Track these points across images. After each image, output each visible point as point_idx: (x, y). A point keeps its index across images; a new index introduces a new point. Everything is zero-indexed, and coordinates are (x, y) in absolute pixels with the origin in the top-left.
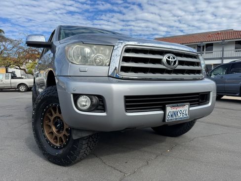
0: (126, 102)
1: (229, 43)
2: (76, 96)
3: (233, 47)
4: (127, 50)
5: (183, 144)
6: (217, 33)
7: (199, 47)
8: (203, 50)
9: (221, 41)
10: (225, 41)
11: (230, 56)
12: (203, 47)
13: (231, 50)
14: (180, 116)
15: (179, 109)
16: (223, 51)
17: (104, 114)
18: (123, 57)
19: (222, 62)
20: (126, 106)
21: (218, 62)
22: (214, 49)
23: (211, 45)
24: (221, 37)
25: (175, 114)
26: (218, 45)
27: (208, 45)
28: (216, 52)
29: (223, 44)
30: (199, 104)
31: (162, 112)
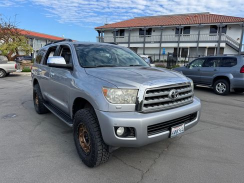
0: (148, 129)
1: (205, 27)
2: (116, 128)
3: (208, 31)
4: (148, 92)
6: (195, 16)
7: (177, 29)
8: (181, 34)
9: (198, 25)
10: (202, 25)
11: (205, 40)
12: (181, 29)
13: (206, 34)
14: (179, 132)
15: (178, 128)
16: (199, 34)
17: (135, 139)
18: (145, 97)
19: (198, 45)
20: (148, 132)
21: (194, 45)
22: (192, 32)
23: (189, 28)
24: (198, 20)
25: (176, 131)
26: (195, 28)
27: (185, 28)
28: (193, 35)
29: (199, 28)
30: (190, 121)
31: (168, 132)
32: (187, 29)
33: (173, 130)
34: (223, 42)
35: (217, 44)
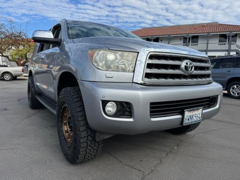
0: (151, 108)
1: (214, 36)
3: (217, 41)
4: (151, 57)
5: (187, 140)
6: (203, 26)
7: (185, 39)
8: (189, 42)
9: (206, 34)
10: (210, 34)
11: (214, 49)
12: (189, 38)
13: (215, 43)
14: (195, 119)
15: (194, 113)
16: (207, 44)
17: (131, 120)
18: (148, 64)
19: (207, 54)
20: (151, 112)
22: (200, 41)
23: (197, 37)
24: (207, 30)
25: (191, 117)
26: (204, 37)
27: (194, 37)
28: (202, 44)
29: (208, 37)
30: (209, 107)
31: (180, 116)
32: (195, 39)
33: (187, 114)
34: (233, 51)
35: (226, 53)
